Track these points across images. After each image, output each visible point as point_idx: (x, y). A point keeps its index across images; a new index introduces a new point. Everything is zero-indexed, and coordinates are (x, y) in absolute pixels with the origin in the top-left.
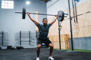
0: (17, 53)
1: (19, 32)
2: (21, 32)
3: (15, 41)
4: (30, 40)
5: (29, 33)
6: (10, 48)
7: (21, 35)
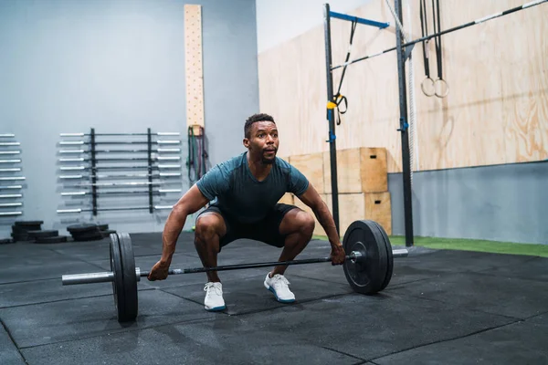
0: (77, 259)
1: (81, 133)
2: (93, 135)
3: (59, 190)
4: (155, 182)
5: (145, 139)
6: (27, 232)
7: (97, 157)
